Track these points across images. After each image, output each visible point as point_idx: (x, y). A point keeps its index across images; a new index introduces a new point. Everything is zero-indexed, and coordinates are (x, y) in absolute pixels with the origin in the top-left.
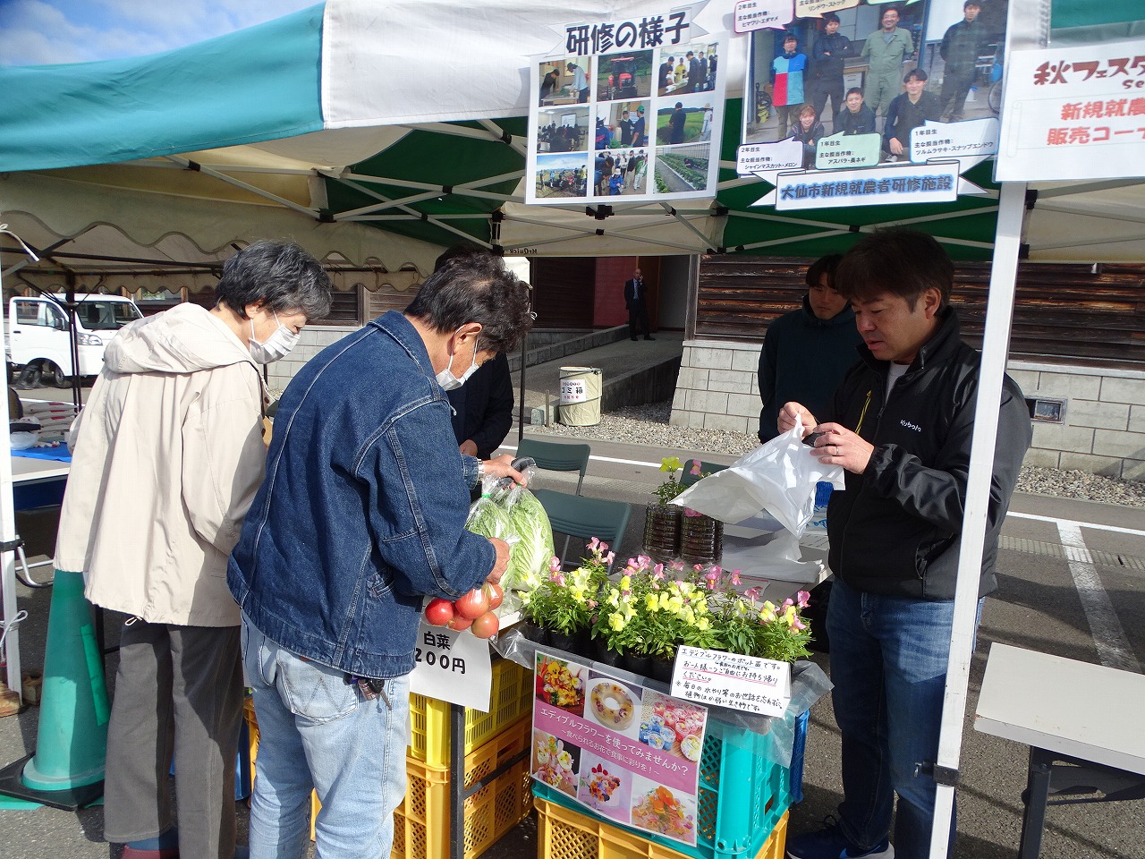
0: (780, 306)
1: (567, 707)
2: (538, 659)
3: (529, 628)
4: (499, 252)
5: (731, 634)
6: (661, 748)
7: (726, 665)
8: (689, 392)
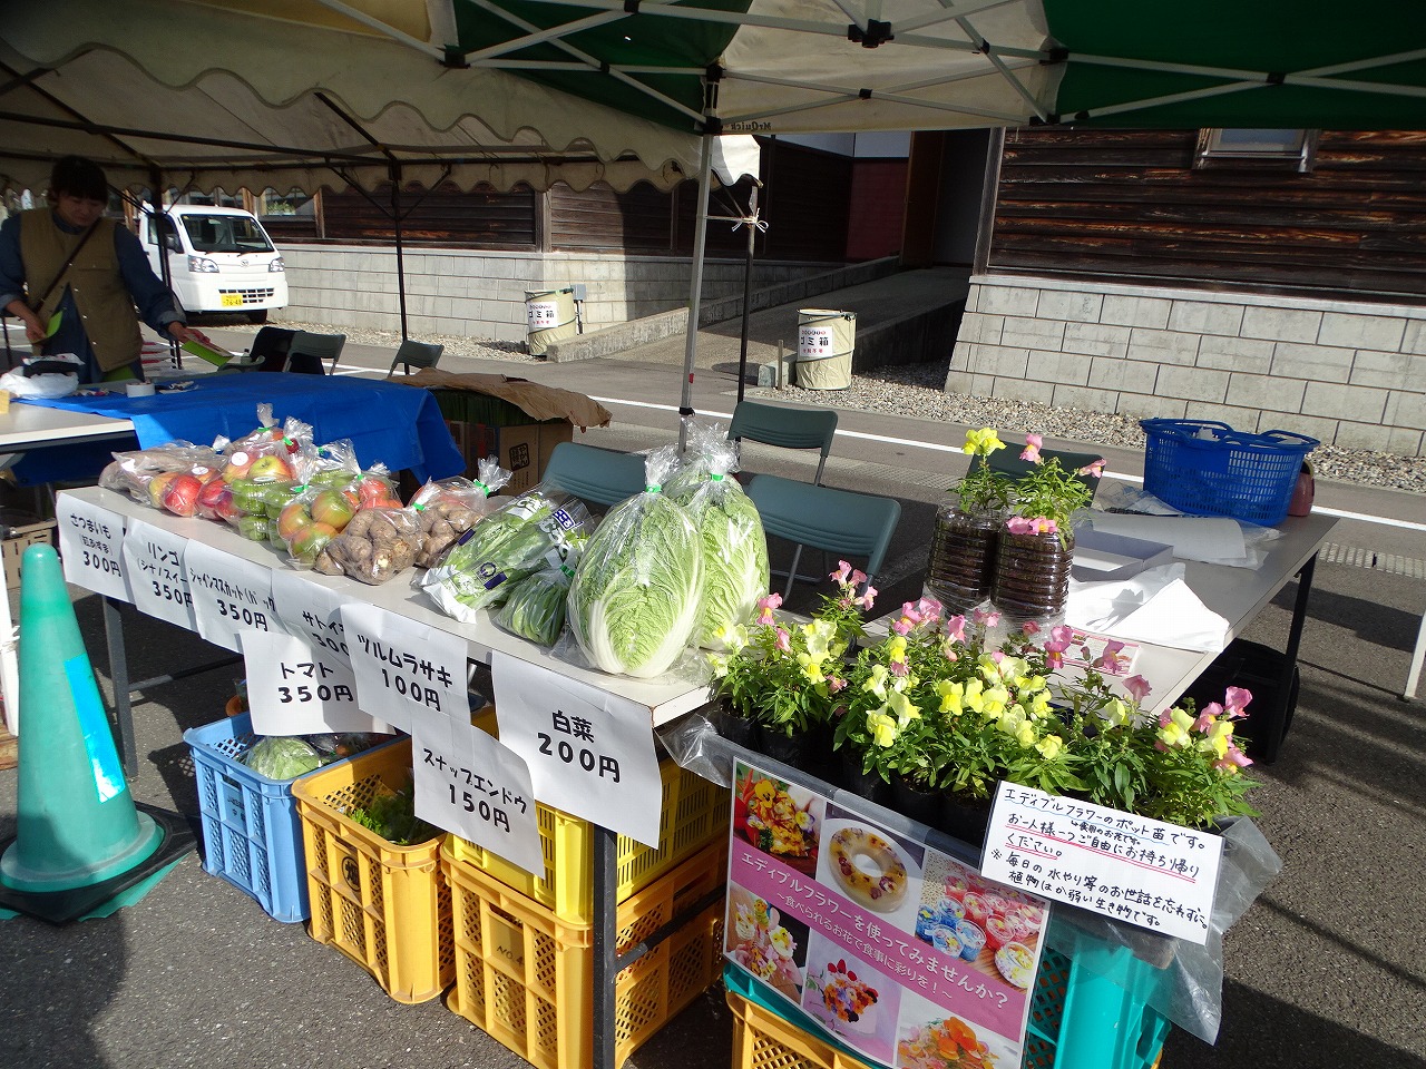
0: (1113, 228)
1: (787, 857)
2: (739, 772)
3: (724, 717)
4: (715, 128)
5: (1099, 765)
6: (956, 954)
7: (1092, 829)
8: (974, 347)
